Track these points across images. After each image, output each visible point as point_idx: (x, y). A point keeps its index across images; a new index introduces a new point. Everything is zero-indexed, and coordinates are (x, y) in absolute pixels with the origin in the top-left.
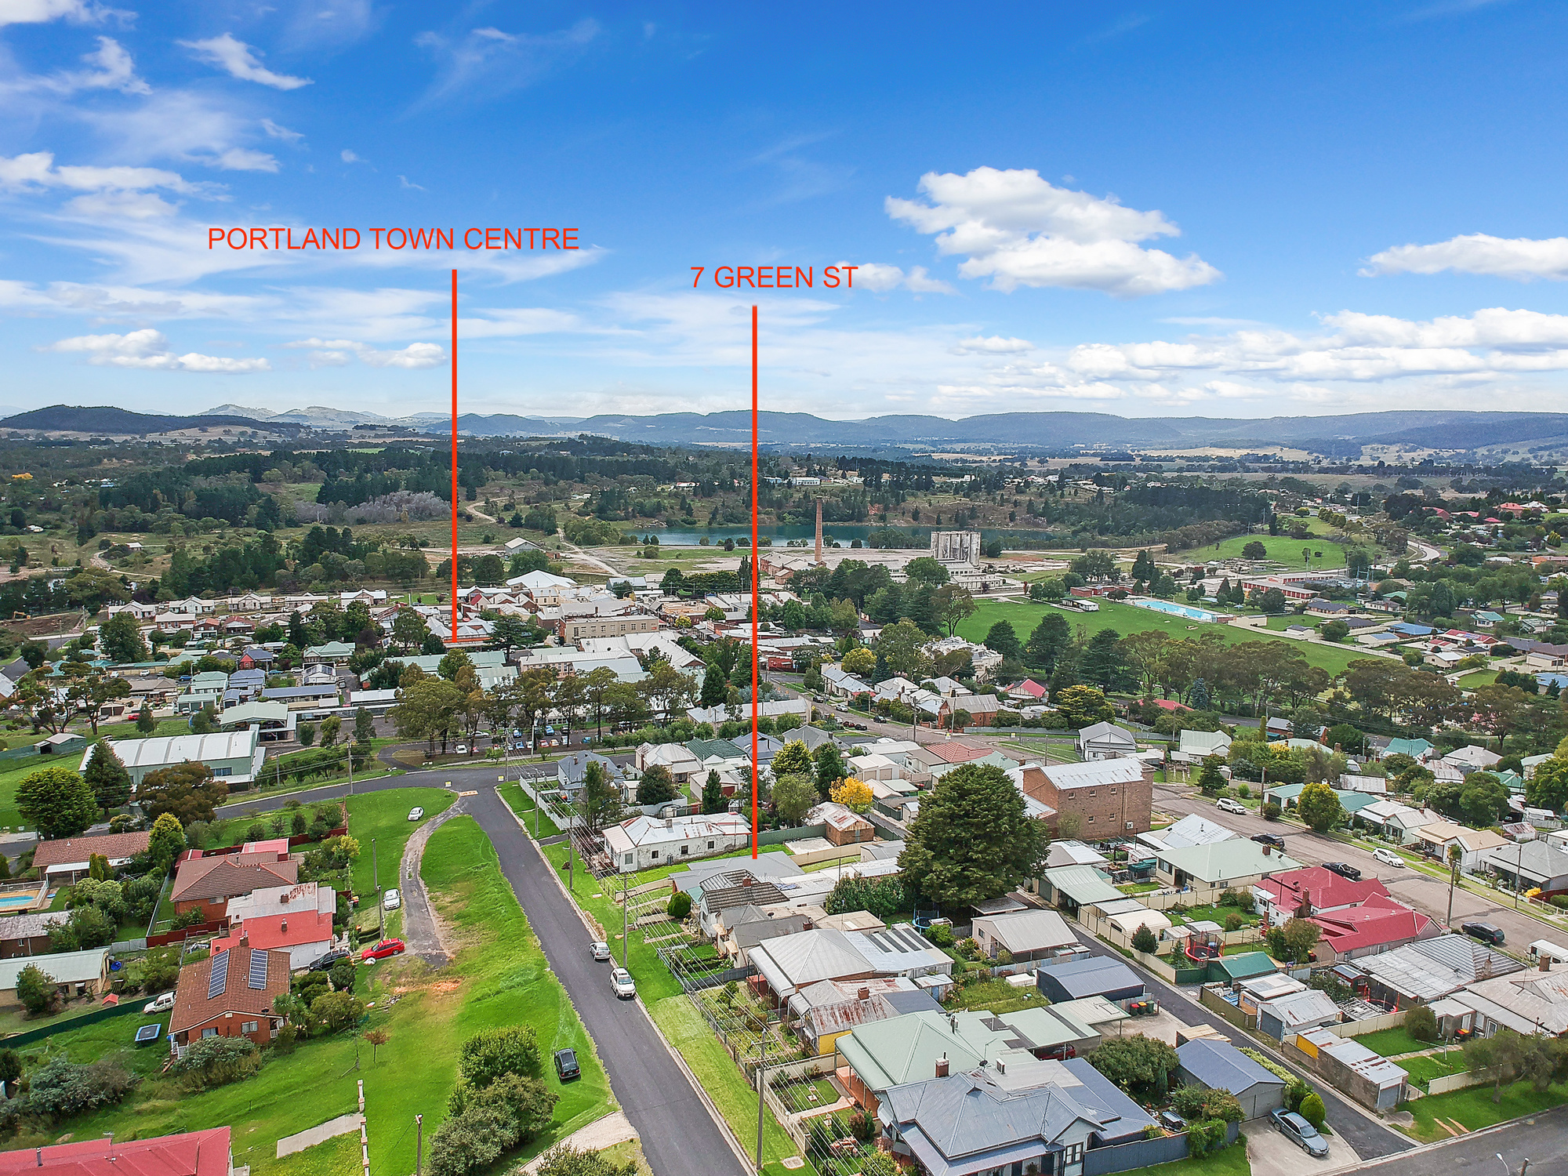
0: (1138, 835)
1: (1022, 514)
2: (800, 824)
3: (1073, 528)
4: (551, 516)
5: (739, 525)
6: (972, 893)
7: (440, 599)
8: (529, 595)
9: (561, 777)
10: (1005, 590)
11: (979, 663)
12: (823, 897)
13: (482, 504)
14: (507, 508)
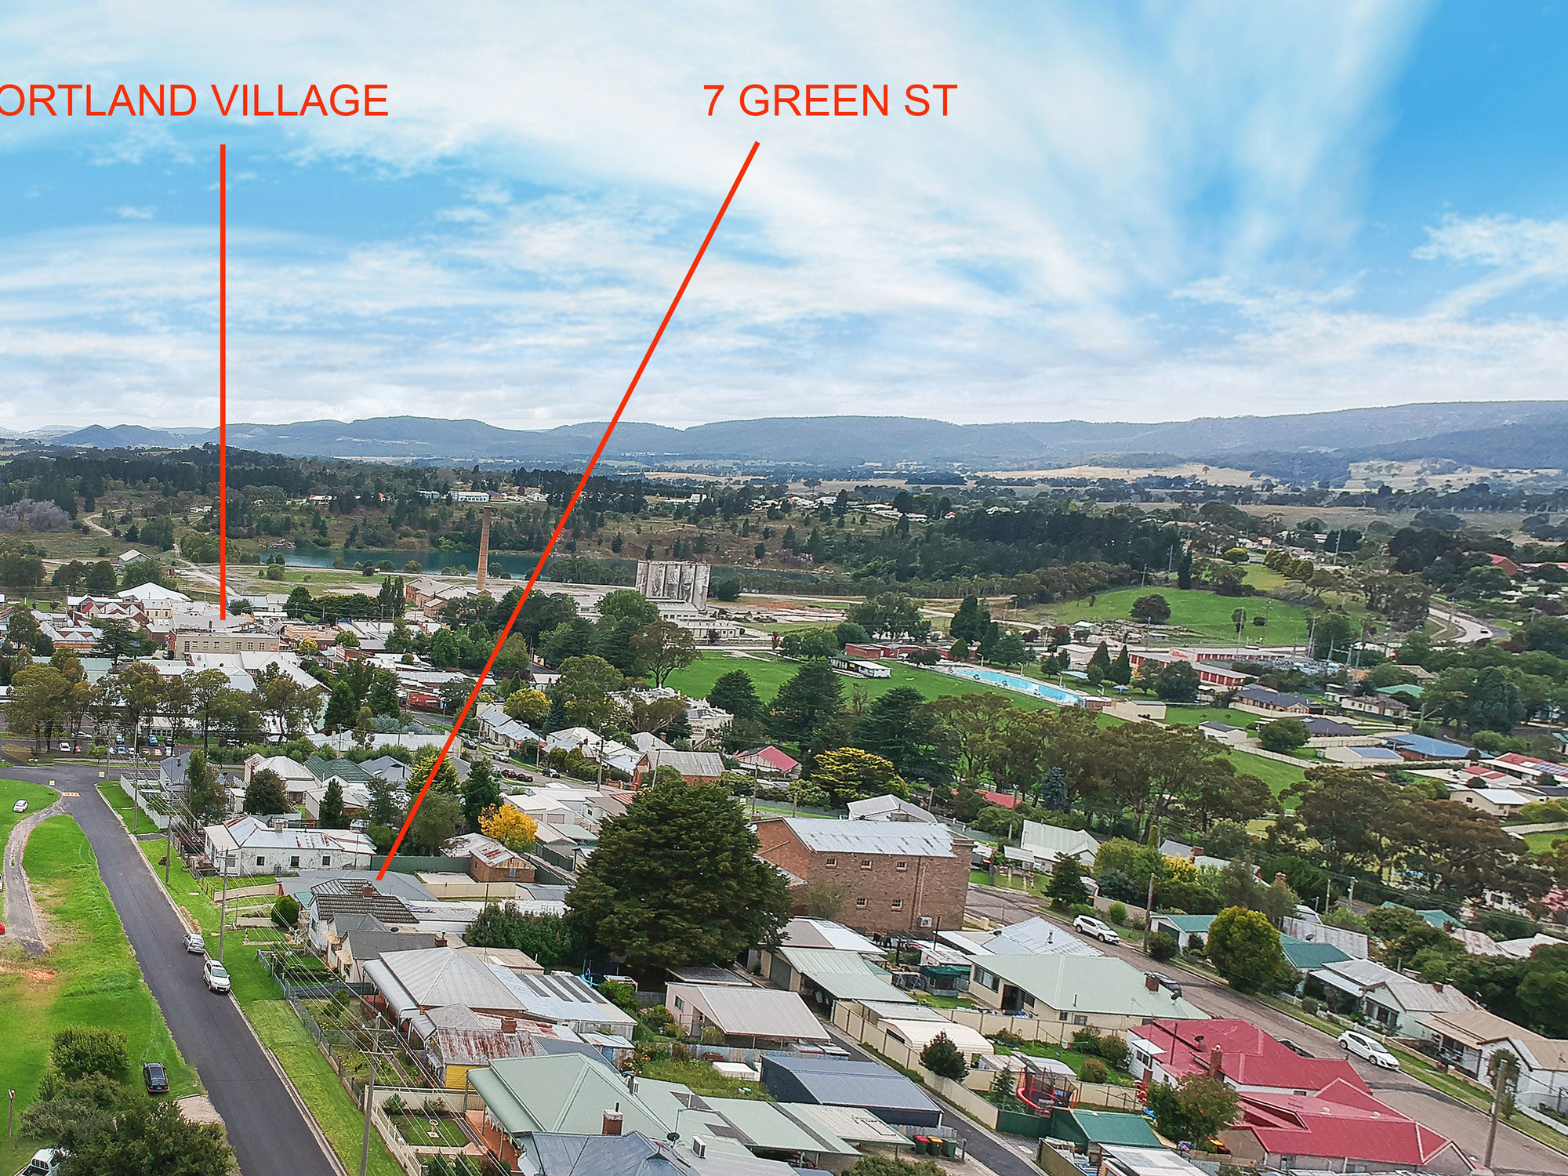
0: (939, 933)
1: (774, 548)
2: (438, 853)
3: (854, 571)
4: (169, 528)
5: (384, 550)
6: (669, 949)
7: (54, 606)
8: (140, 606)
9: (163, 779)
10: (743, 643)
11: (698, 724)
12: (462, 927)
13: (100, 515)
14: (124, 521)
